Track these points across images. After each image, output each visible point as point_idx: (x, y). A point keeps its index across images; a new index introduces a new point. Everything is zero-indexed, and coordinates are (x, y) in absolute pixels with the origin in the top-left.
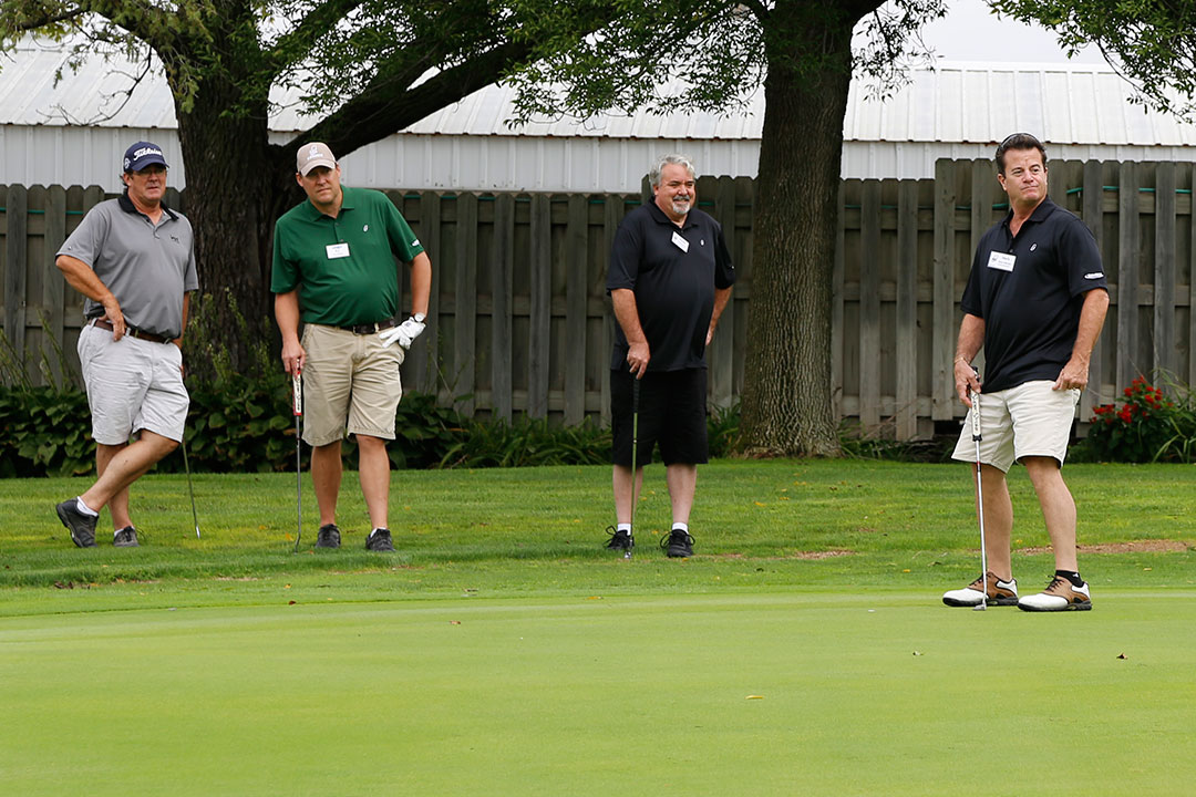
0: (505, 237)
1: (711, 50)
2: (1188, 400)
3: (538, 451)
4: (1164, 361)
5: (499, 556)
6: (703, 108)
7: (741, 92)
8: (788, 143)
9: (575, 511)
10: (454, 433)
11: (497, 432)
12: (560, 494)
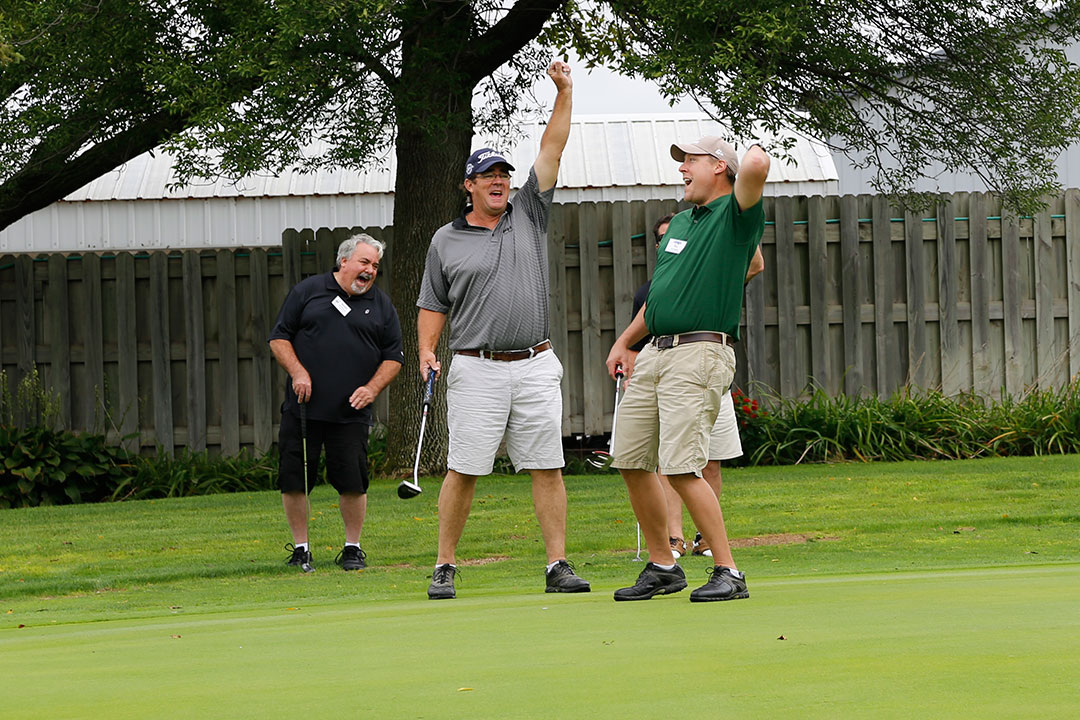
0: (160, 291)
1: (349, 114)
2: (780, 409)
3: (201, 481)
4: (758, 374)
5: (192, 576)
6: (344, 165)
7: (377, 150)
8: (419, 195)
9: (253, 533)
10: (122, 468)
11: (162, 466)
12: (236, 518)
